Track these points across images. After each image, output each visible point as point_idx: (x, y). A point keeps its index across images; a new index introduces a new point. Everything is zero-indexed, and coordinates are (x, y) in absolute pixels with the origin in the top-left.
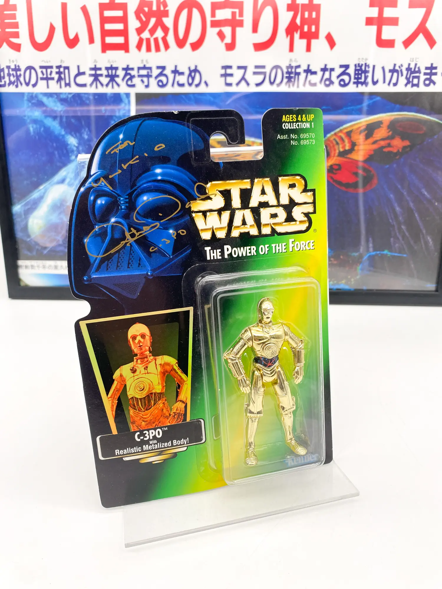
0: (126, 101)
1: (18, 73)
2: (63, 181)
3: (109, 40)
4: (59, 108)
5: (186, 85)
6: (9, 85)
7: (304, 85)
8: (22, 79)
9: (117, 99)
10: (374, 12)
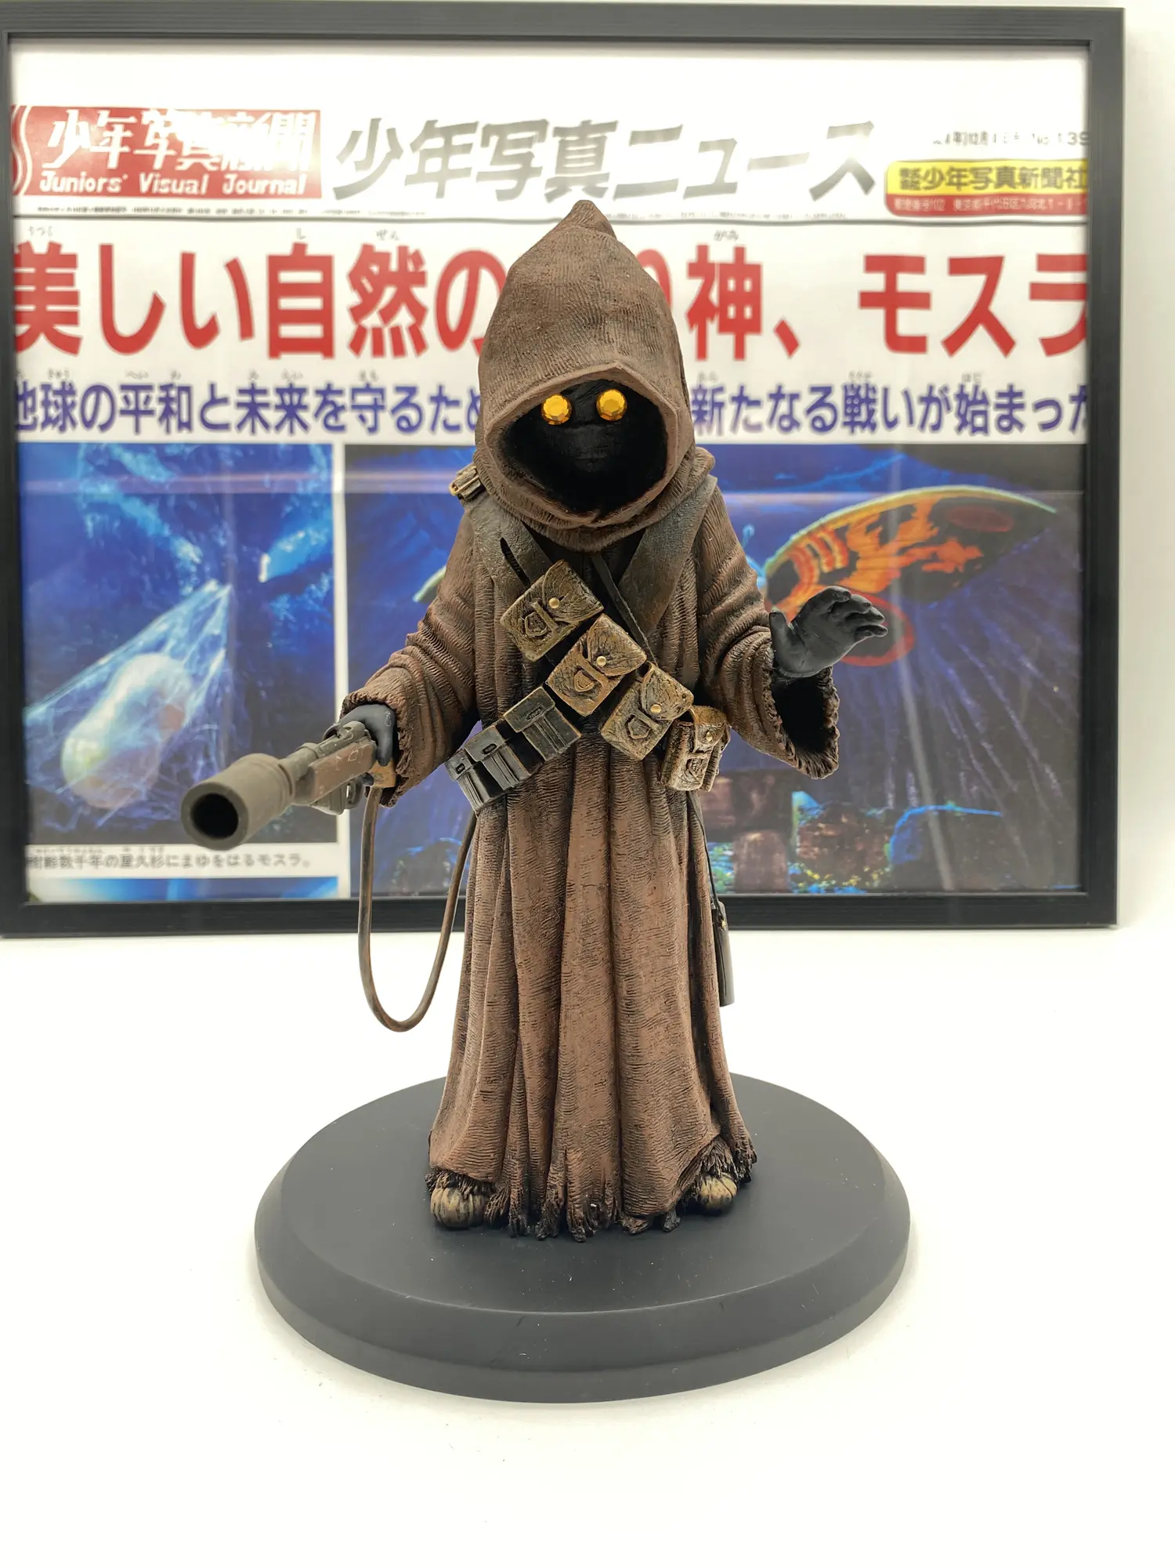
0: (323, 461)
1: (69, 400)
2: (158, 646)
3: (288, 331)
4: (158, 476)
5: (464, 427)
6: (44, 425)
7: (734, 427)
8: (76, 413)
9: (300, 456)
10: (876, 282)
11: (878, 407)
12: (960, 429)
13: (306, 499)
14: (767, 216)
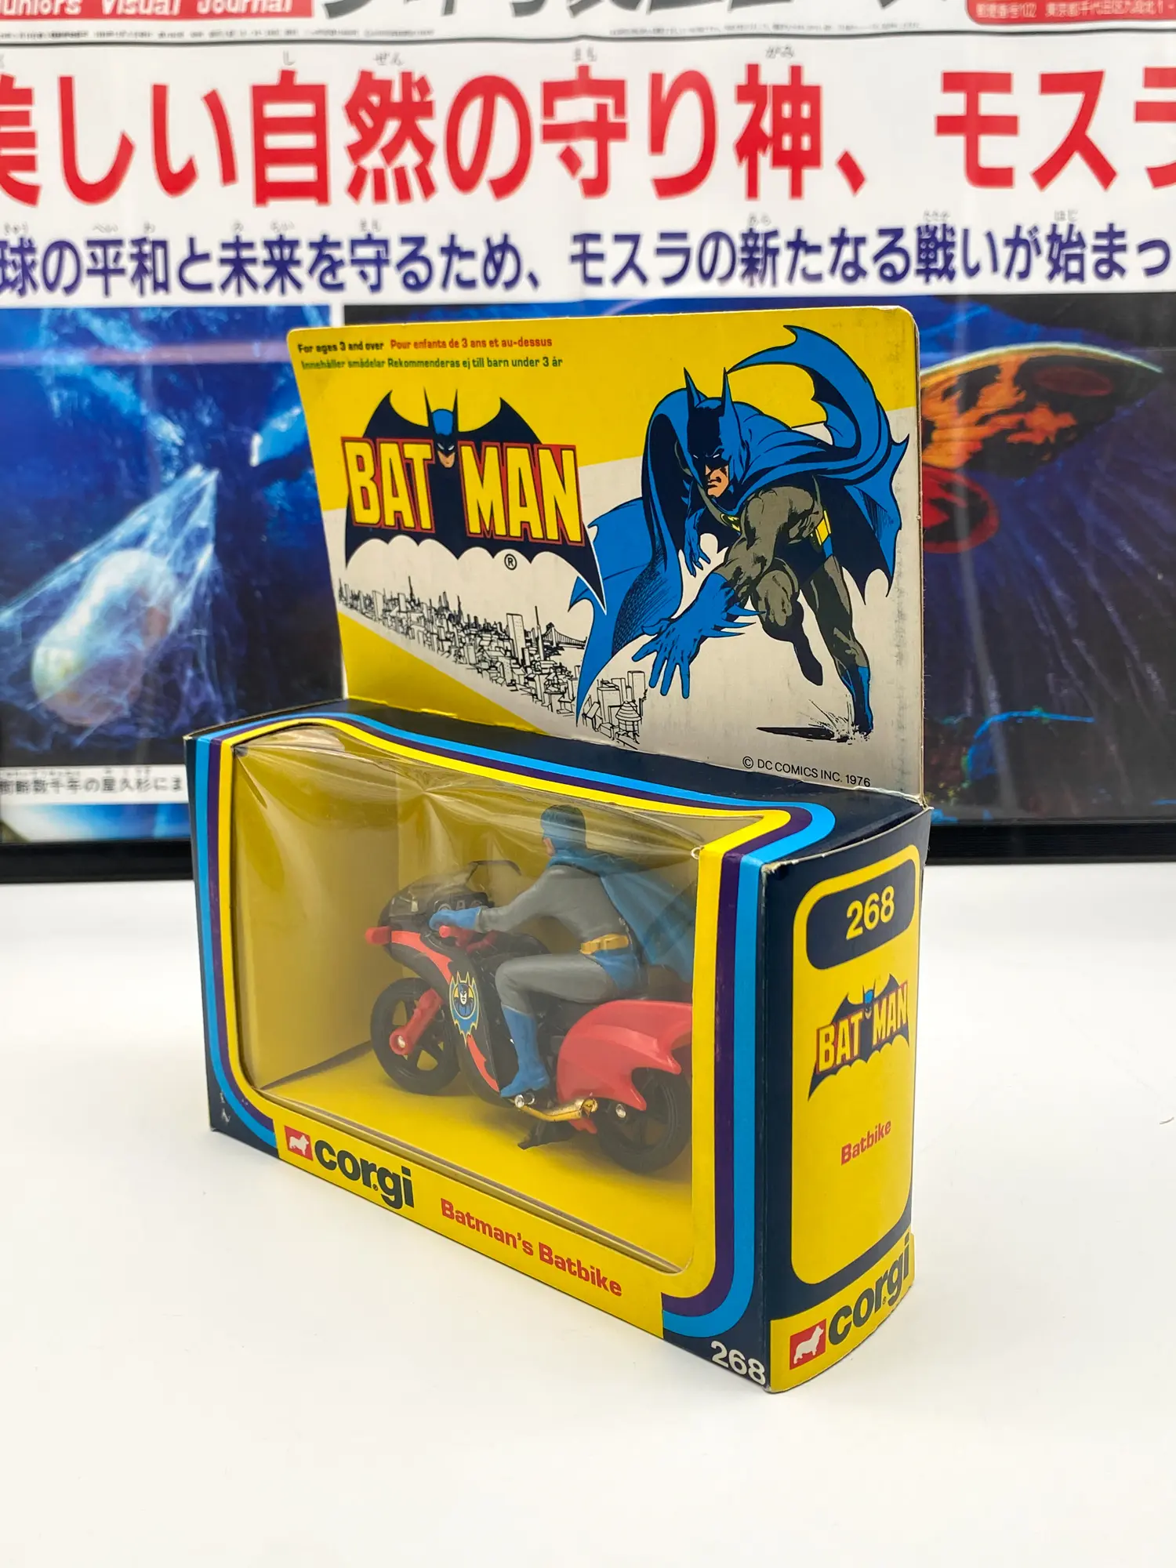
1: (29, 258)
2: (138, 541)
3: (277, 174)
4: (132, 345)
5: (481, 283)
6: (2, 288)
7: (791, 277)
8: (37, 274)
9: (292, 319)
10: (955, 104)
11: (958, 252)
12: (1051, 276)
14: (828, 27)
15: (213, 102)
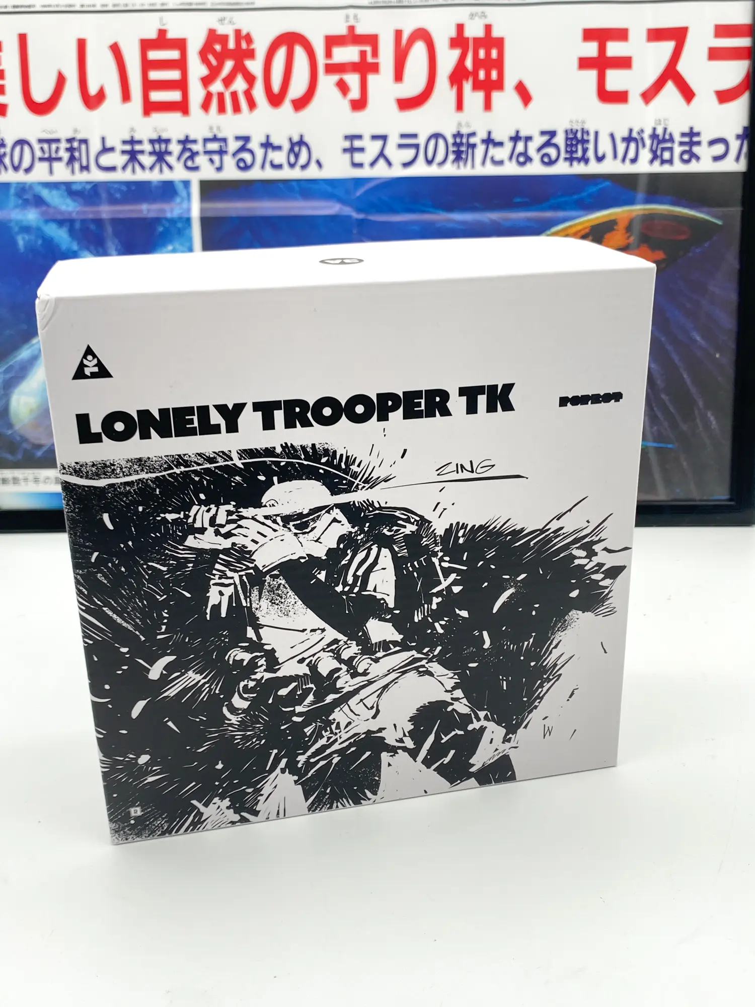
0: (183, 193)
1: (2, 151)
3: (156, 96)
4: (68, 206)
5: (286, 166)
7: (484, 163)
8: (7, 161)
9: (168, 190)
10: (591, 49)
11: (591, 146)
12: (652, 161)
13: (173, 221)
15: (115, 49)
